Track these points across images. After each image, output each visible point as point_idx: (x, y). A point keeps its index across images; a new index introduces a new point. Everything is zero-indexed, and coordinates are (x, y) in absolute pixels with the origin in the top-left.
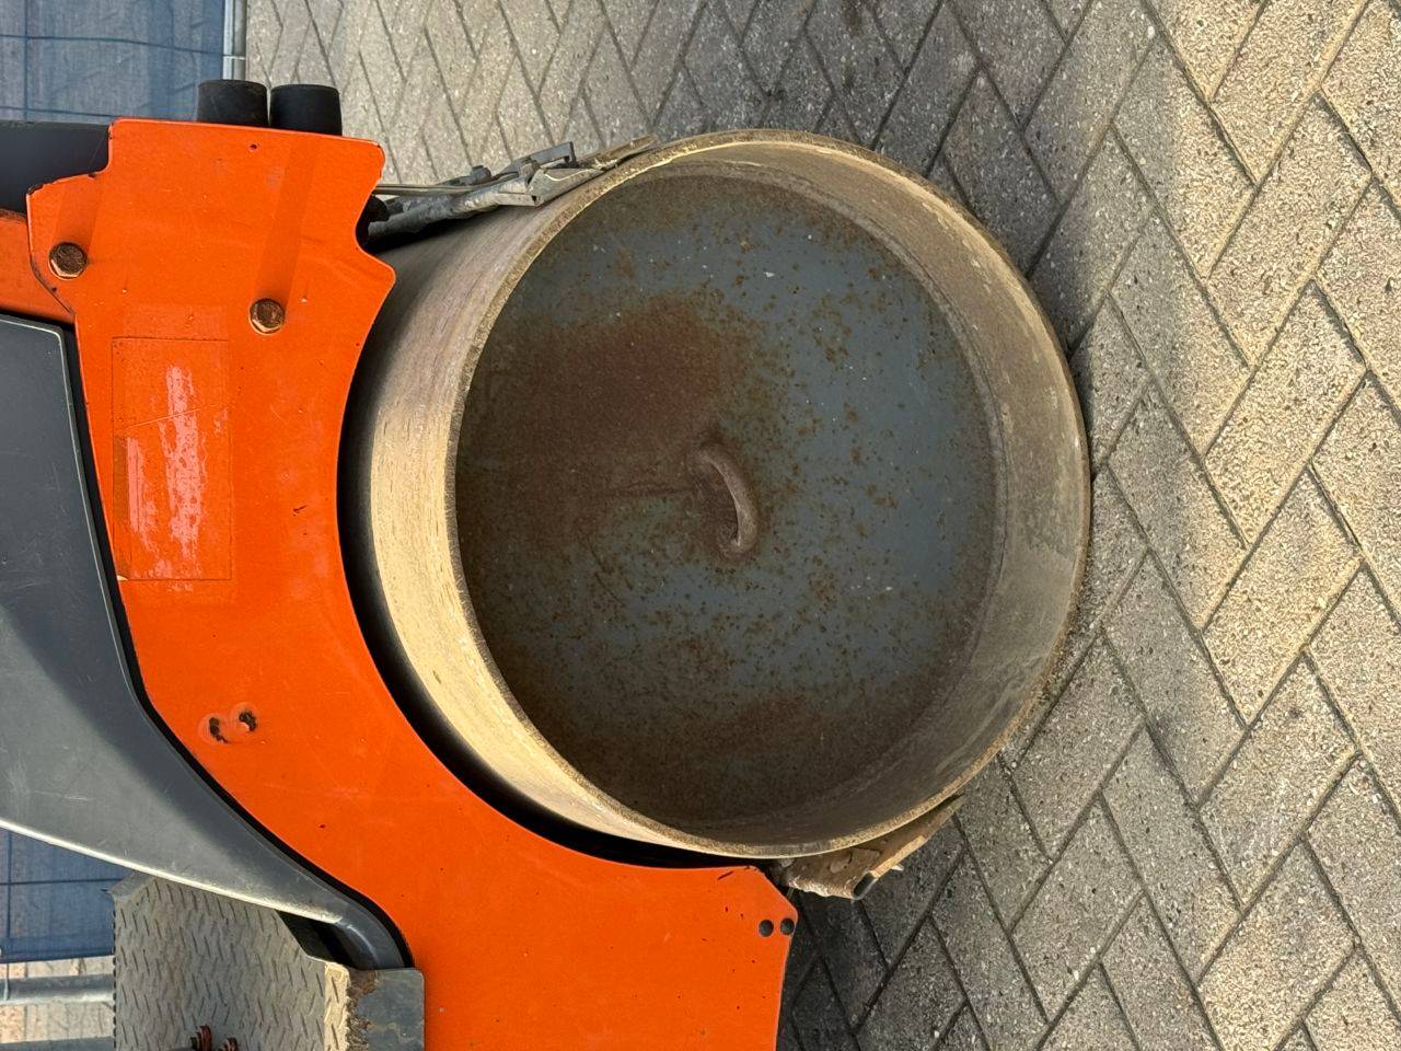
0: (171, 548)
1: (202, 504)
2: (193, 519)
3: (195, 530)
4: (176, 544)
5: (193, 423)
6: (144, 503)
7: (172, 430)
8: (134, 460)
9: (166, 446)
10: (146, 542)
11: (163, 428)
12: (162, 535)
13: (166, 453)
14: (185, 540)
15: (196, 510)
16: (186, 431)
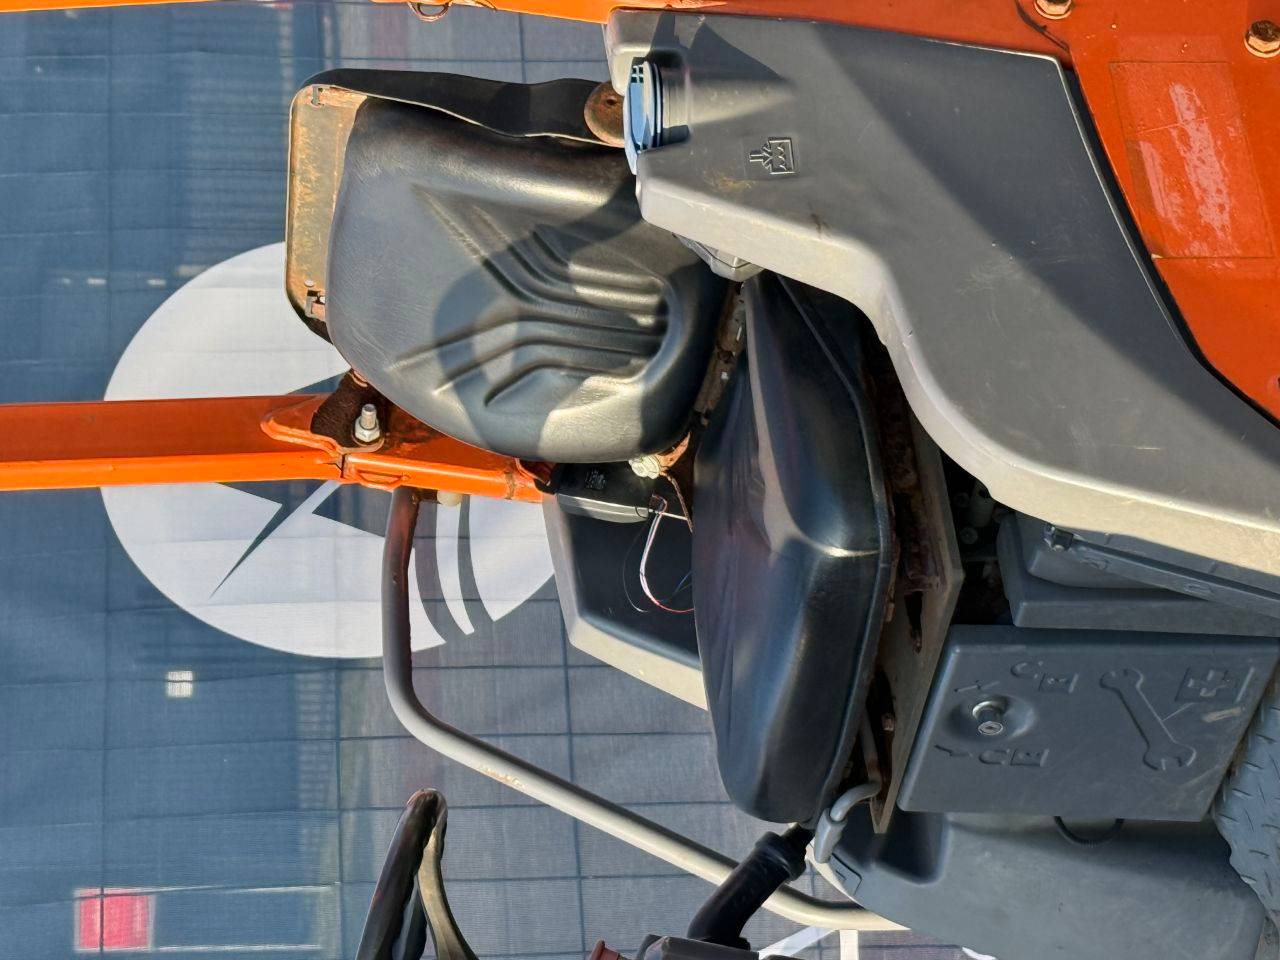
0: (1206, 233)
1: (1229, 194)
2: (1222, 207)
3: (1226, 216)
4: (1208, 228)
5: (1205, 127)
6: (1168, 195)
7: (1184, 135)
8: (1150, 160)
9: (1182, 149)
10: (1177, 227)
11: (1175, 133)
12: (1192, 219)
13: (1182, 153)
14: (1216, 224)
15: (1223, 199)
16: (1201, 137)
